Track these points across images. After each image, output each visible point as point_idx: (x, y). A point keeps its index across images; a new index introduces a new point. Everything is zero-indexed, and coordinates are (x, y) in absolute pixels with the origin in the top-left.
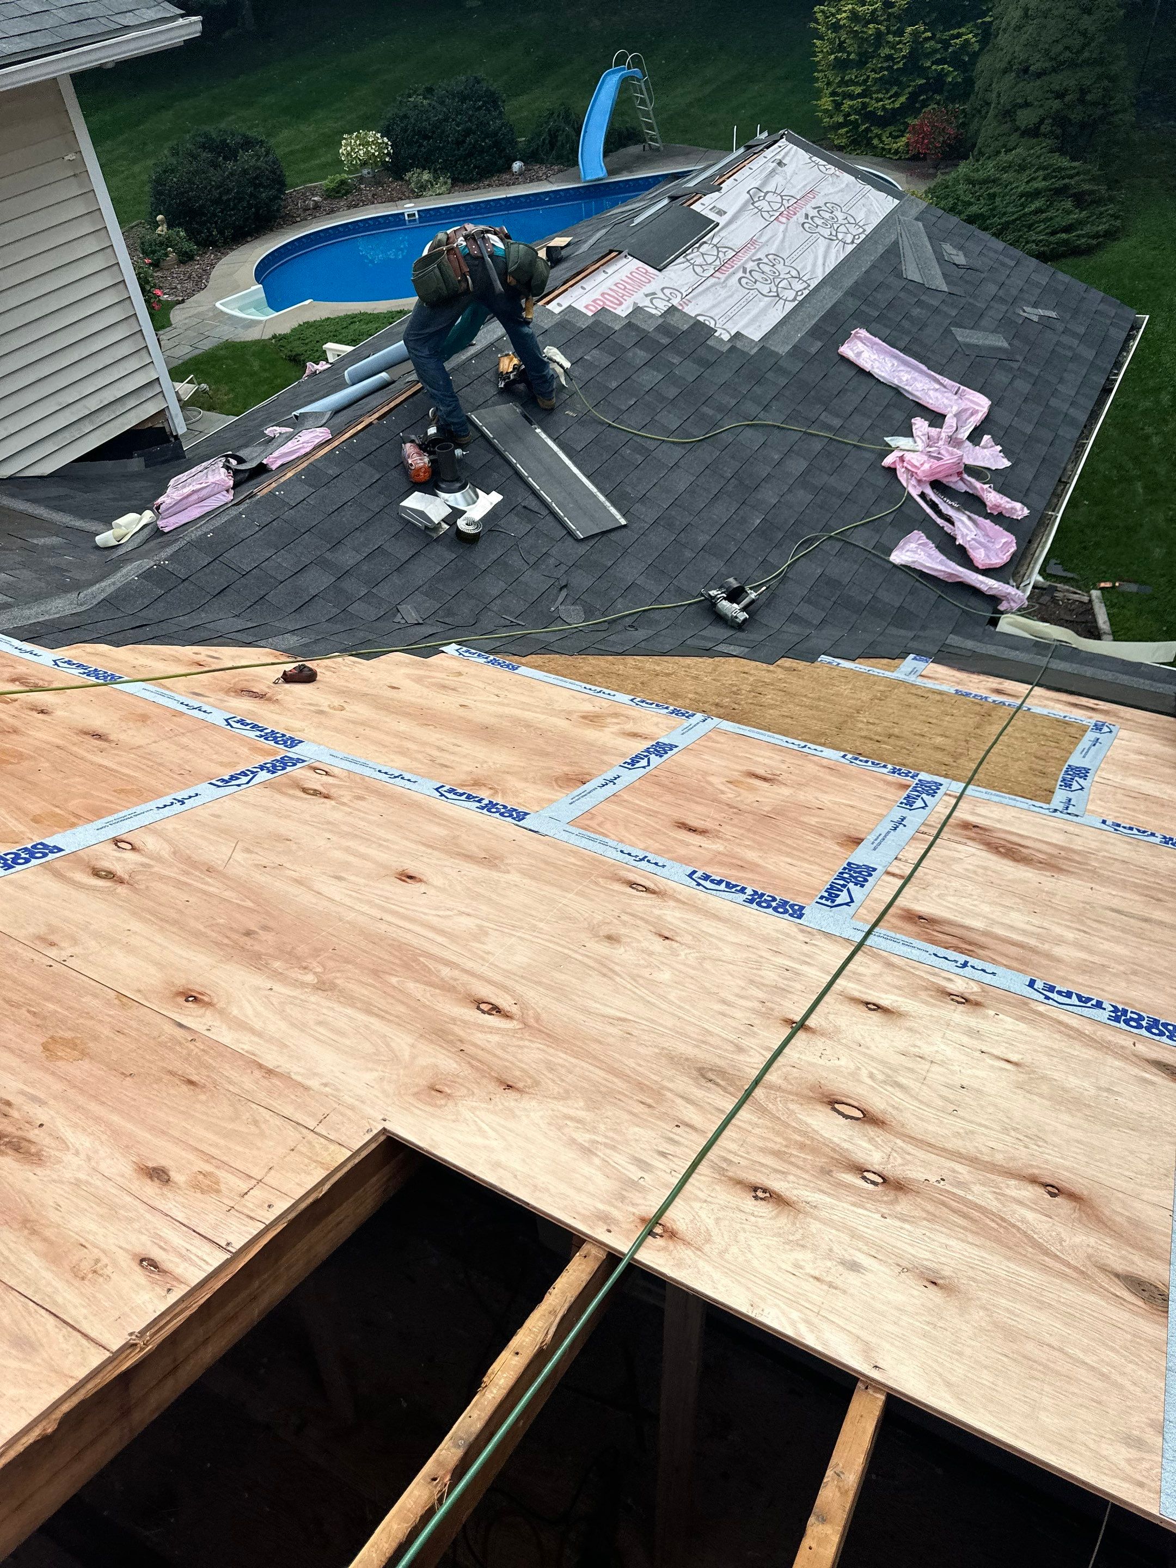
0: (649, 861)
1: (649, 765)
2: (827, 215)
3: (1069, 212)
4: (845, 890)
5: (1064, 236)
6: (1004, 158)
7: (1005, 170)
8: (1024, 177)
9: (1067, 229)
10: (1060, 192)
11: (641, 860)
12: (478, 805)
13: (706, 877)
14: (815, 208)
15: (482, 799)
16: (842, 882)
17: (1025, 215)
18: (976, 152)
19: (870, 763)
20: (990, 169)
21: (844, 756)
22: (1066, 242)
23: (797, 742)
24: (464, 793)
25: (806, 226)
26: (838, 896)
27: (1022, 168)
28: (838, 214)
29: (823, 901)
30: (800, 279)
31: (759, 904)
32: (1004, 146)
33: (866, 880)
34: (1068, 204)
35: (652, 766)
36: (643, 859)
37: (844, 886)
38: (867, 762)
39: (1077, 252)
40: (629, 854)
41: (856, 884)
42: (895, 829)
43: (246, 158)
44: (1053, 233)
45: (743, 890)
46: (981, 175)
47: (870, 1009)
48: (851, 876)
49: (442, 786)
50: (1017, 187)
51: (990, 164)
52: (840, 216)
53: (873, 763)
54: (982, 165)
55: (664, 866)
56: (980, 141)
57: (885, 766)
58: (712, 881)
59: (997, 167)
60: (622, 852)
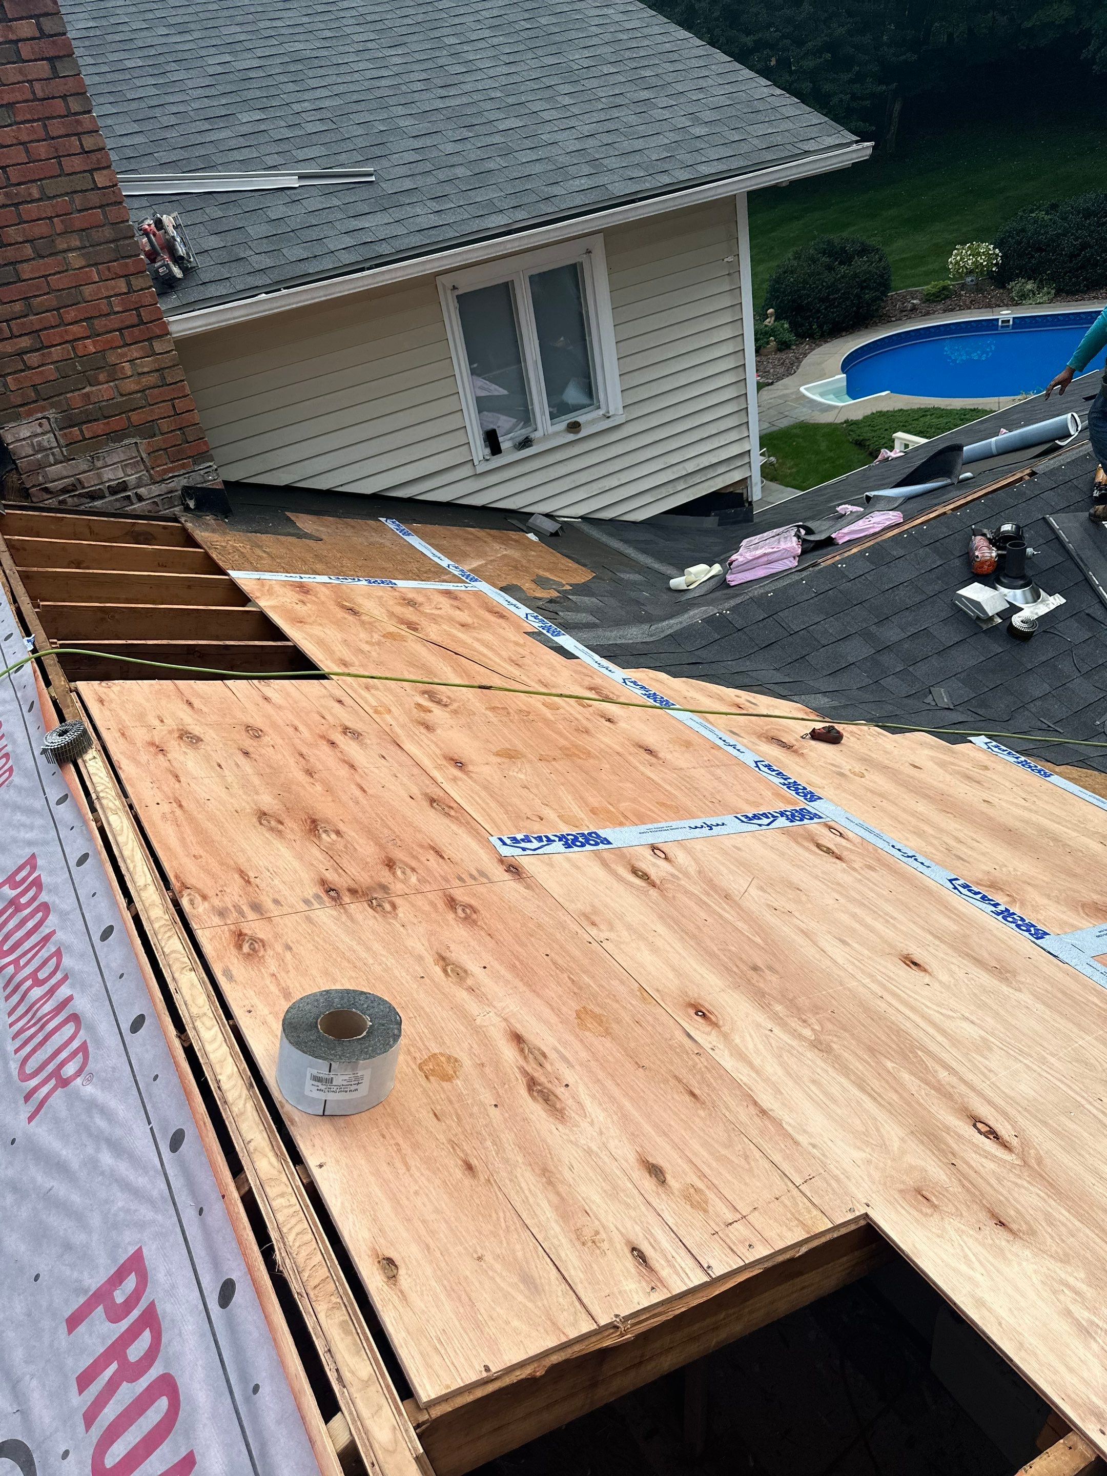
12: (994, 909)
15: (998, 904)
24: (979, 893)
43: (860, 264)
49: (956, 879)
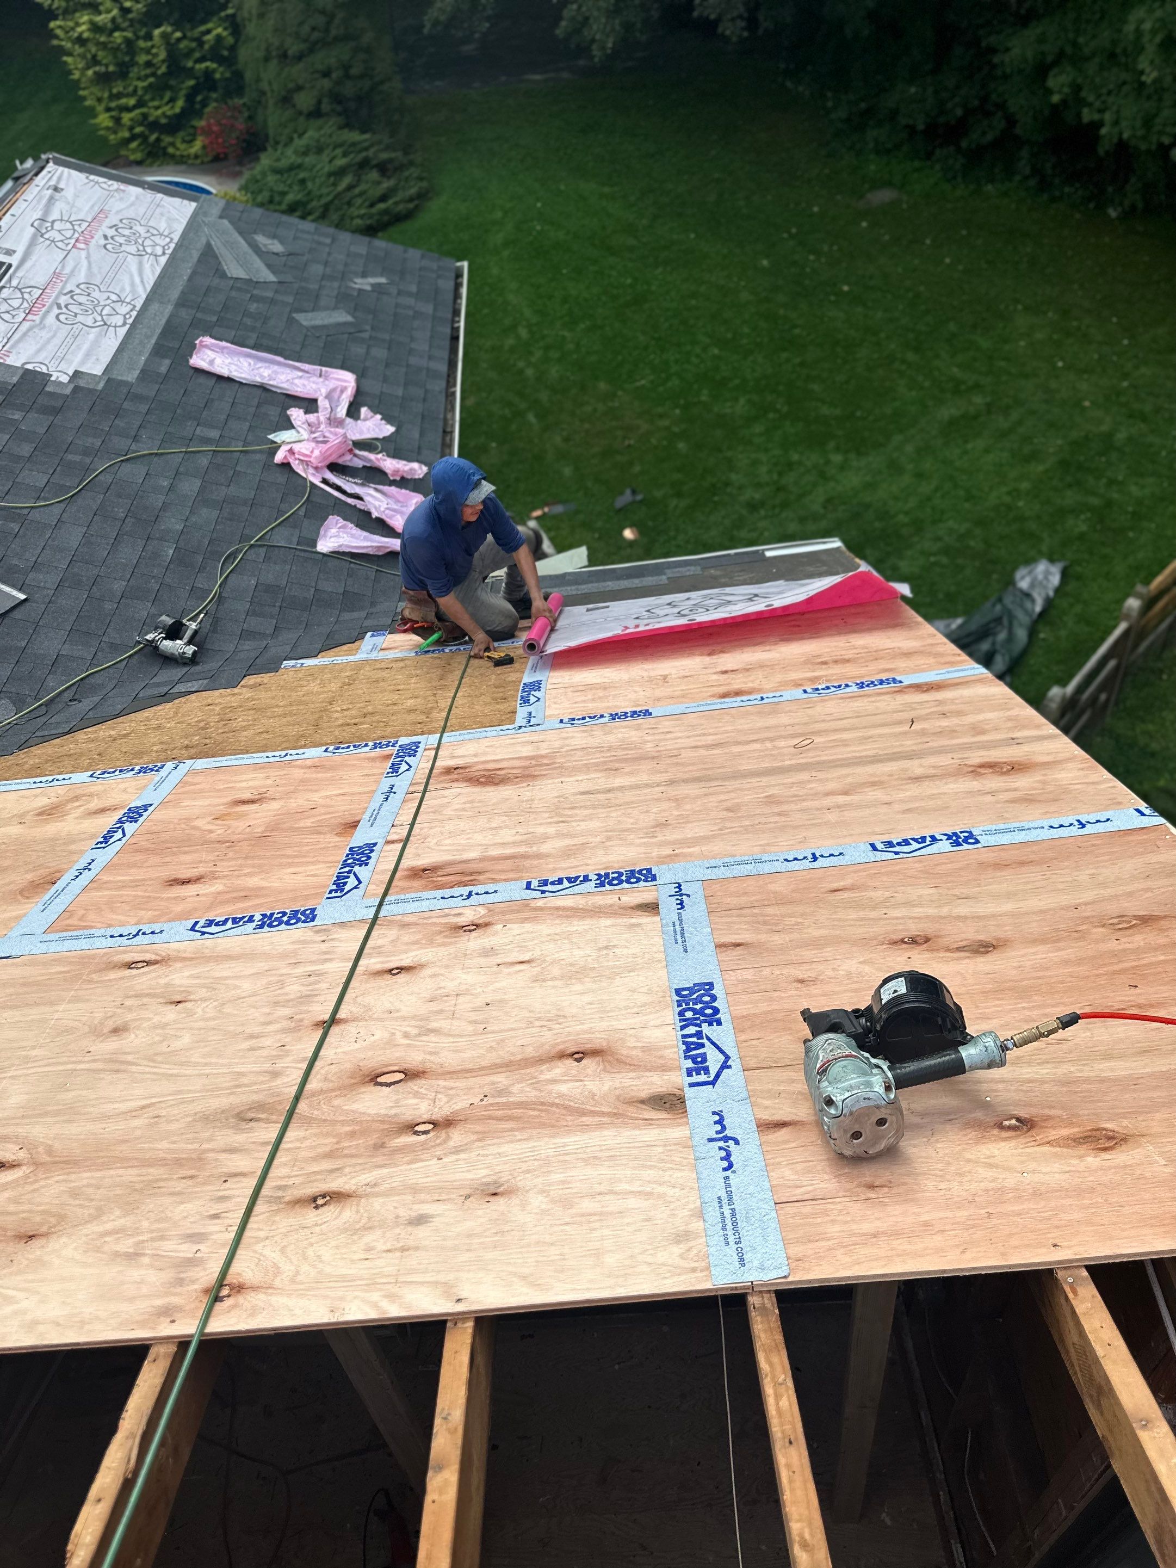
0: (144, 934)
1: (124, 835)
2: (127, 232)
3: (379, 183)
4: (352, 875)
5: (382, 206)
6: (299, 143)
7: (305, 154)
8: (325, 157)
9: (383, 198)
10: (364, 165)
11: (135, 936)
13: (210, 923)
14: (111, 227)
16: (347, 869)
17: (339, 194)
18: (271, 141)
19: (352, 748)
20: (290, 157)
21: (326, 751)
22: (386, 212)
23: (277, 754)
25: (109, 247)
26: (345, 884)
27: (320, 150)
28: (138, 228)
29: (333, 894)
30: (123, 302)
31: (270, 926)
32: (295, 131)
33: (369, 858)
34: (374, 175)
35: (128, 835)
36: (137, 934)
37: (350, 872)
38: (348, 747)
39: (399, 218)
40: (121, 936)
41: (361, 865)
42: (387, 799)
44: (372, 205)
45: (251, 919)
46: (284, 163)
47: (394, 975)
48: (355, 859)
50: (322, 168)
51: (289, 151)
52: (142, 230)
53: (354, 746)
54: (282, 154)
55: (161, 932)
56: (271, 132)
57: (366, 745)
58: (217, 924)
59: (296, 152)
60: (112, 936)
